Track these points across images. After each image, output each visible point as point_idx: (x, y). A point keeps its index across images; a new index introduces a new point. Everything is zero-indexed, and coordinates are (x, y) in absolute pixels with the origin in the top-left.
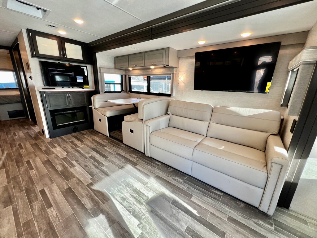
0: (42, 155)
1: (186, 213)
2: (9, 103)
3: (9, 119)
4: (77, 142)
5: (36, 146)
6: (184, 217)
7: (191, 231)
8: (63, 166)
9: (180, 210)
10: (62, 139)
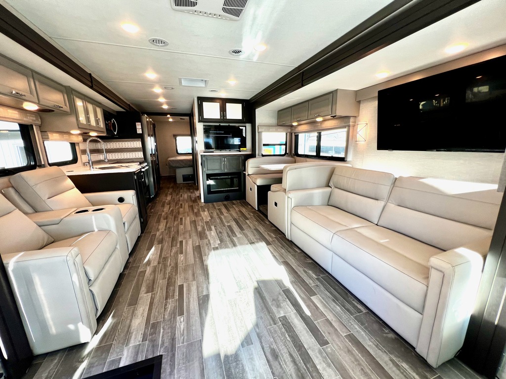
0: (192, 216)
1: (293, 305)
2: (184, 167)
3: (182, 182)
4: (224, 210)
5: (192, 207)
6: (288, 307)
7: (286, 321)
8: (203, 228)
9: (287, 300)
10: (213, 205)
